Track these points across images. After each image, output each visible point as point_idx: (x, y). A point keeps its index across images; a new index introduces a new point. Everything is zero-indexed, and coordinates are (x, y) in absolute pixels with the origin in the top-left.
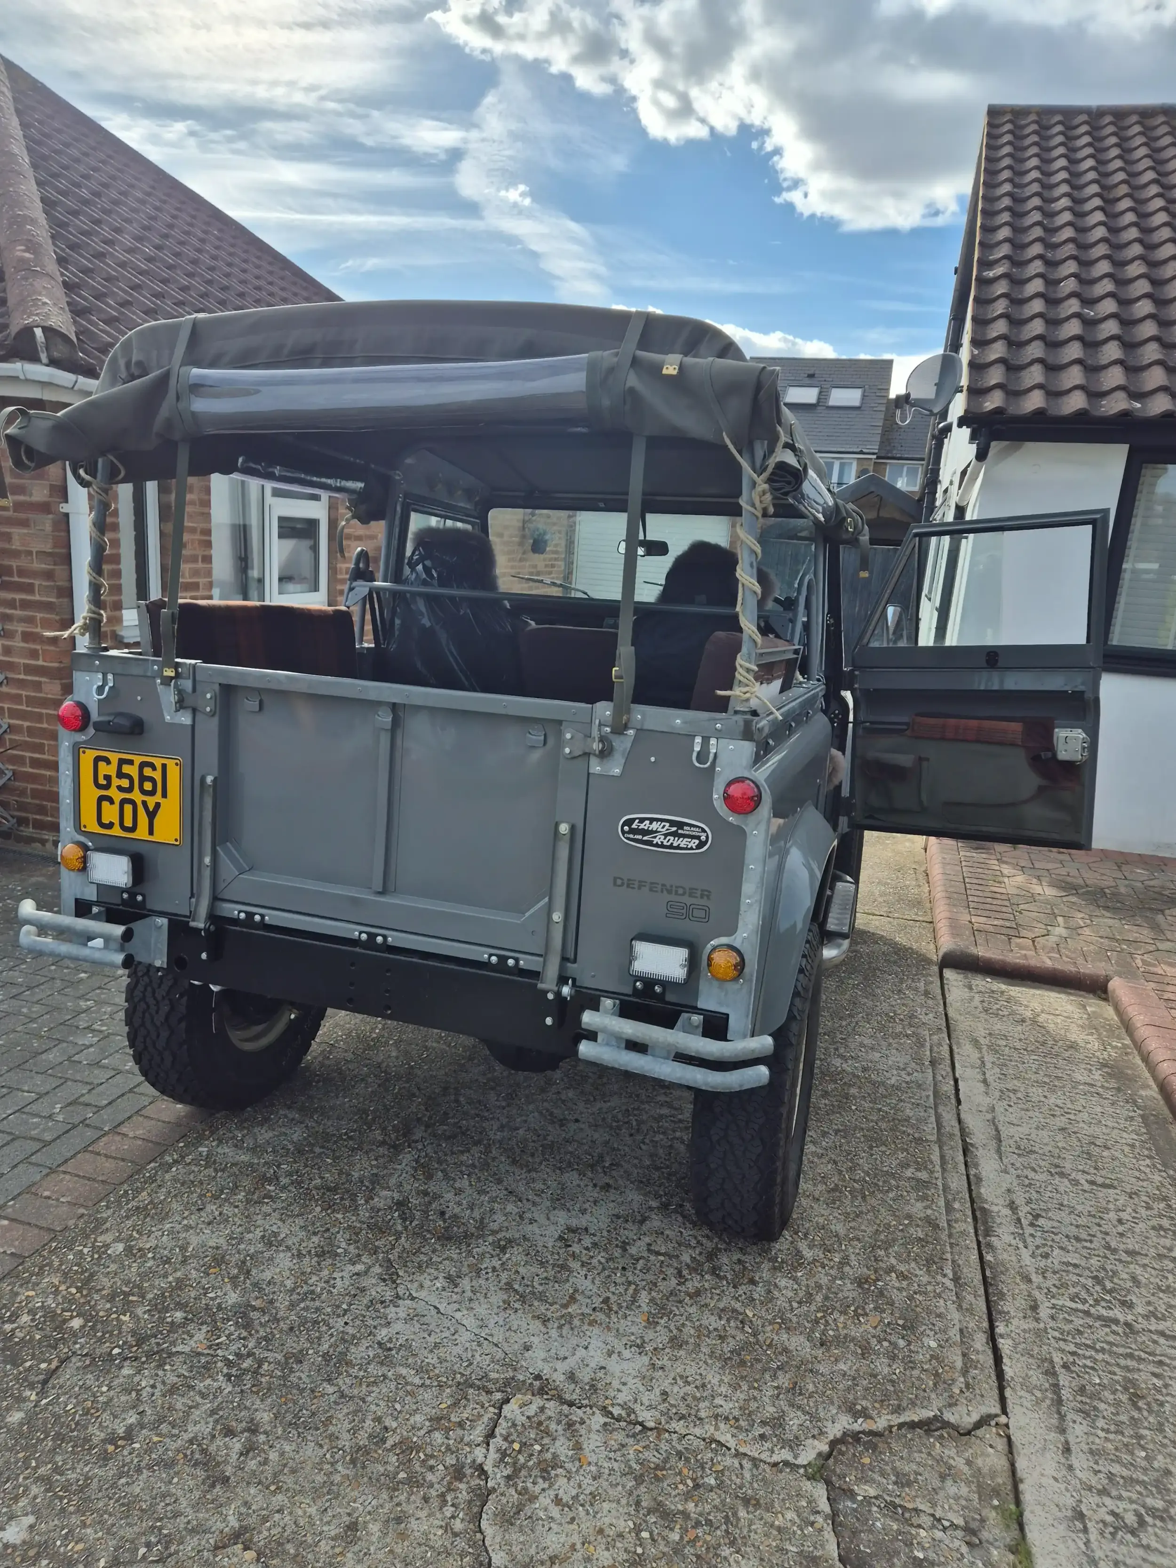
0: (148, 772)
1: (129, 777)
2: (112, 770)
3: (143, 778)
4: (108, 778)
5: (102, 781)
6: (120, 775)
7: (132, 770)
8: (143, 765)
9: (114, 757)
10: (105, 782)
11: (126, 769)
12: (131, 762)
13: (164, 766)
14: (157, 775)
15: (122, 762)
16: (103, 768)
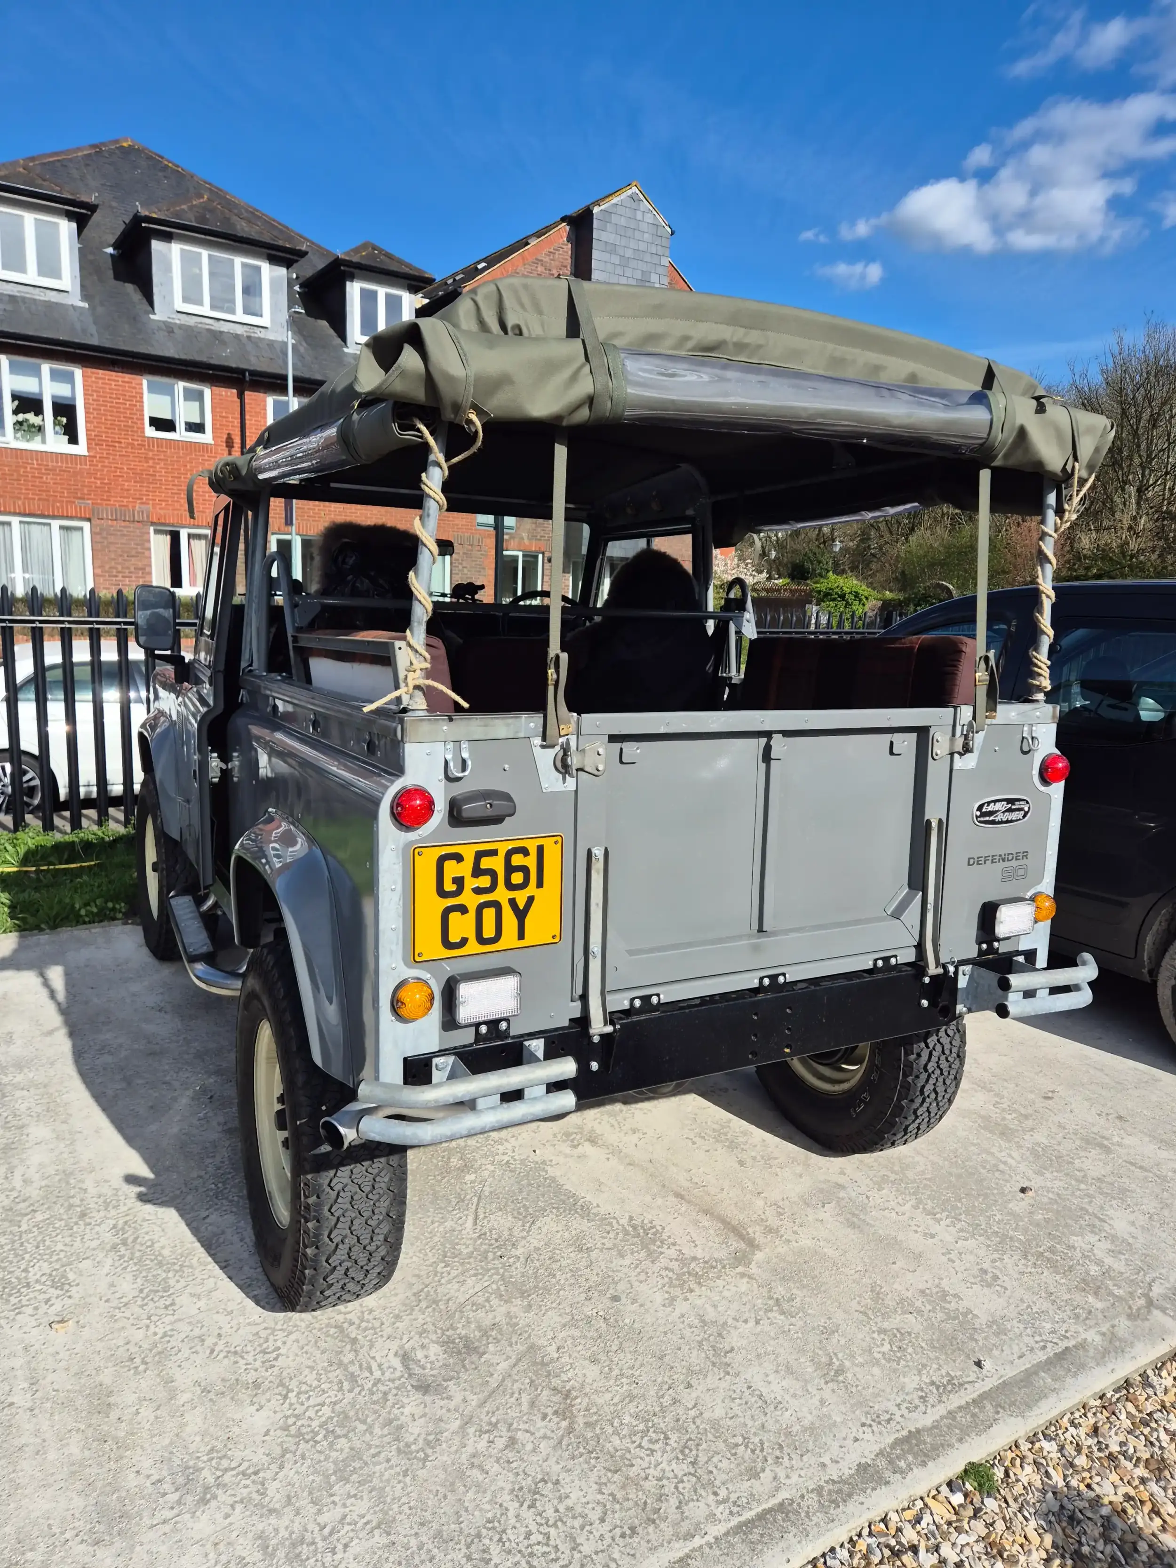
0: (517, 860)
1: (492, 873)
2: (465, 869)
3: (510, 869)
4: (459, 881)
5: (449, 887)
6: (477, 872)
7: (496, 864)
8: (509, 854)
9: (469, 854)
10: (454, 888)
11: (486, 863)
12: (494, 853)
13: (540, 849)
14: (531, 862)
15: (479, 855)
16: (451, 869)
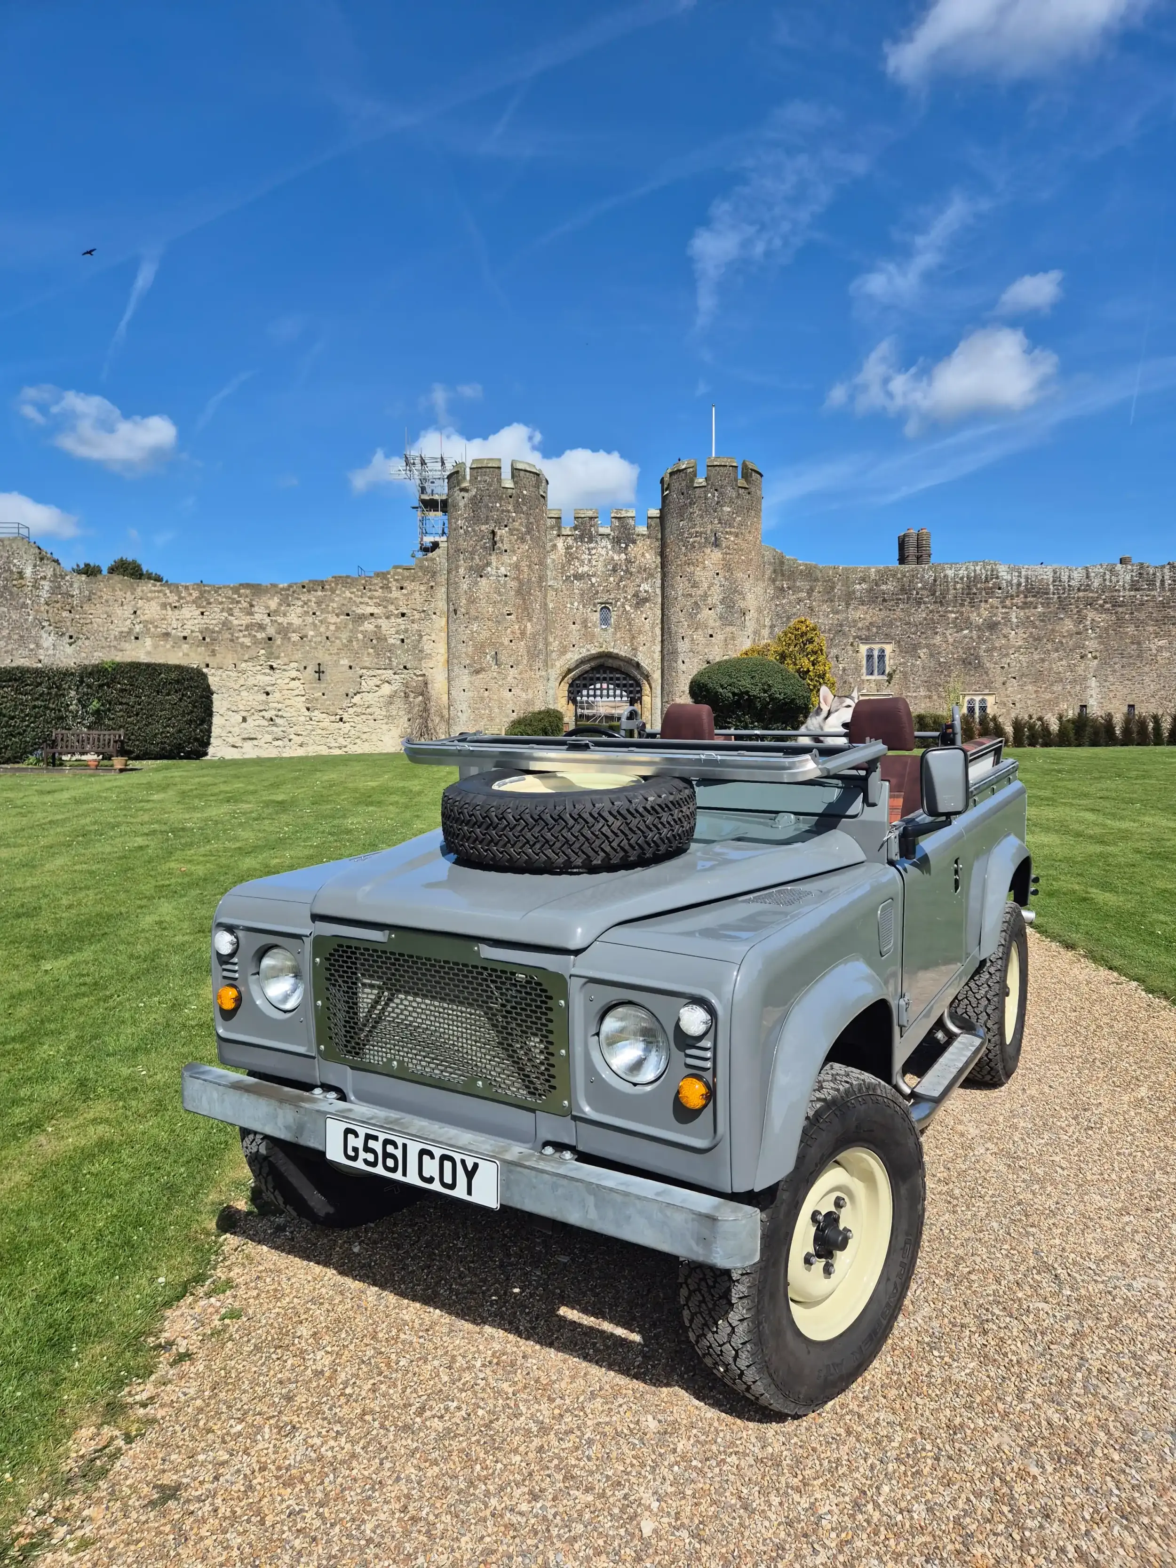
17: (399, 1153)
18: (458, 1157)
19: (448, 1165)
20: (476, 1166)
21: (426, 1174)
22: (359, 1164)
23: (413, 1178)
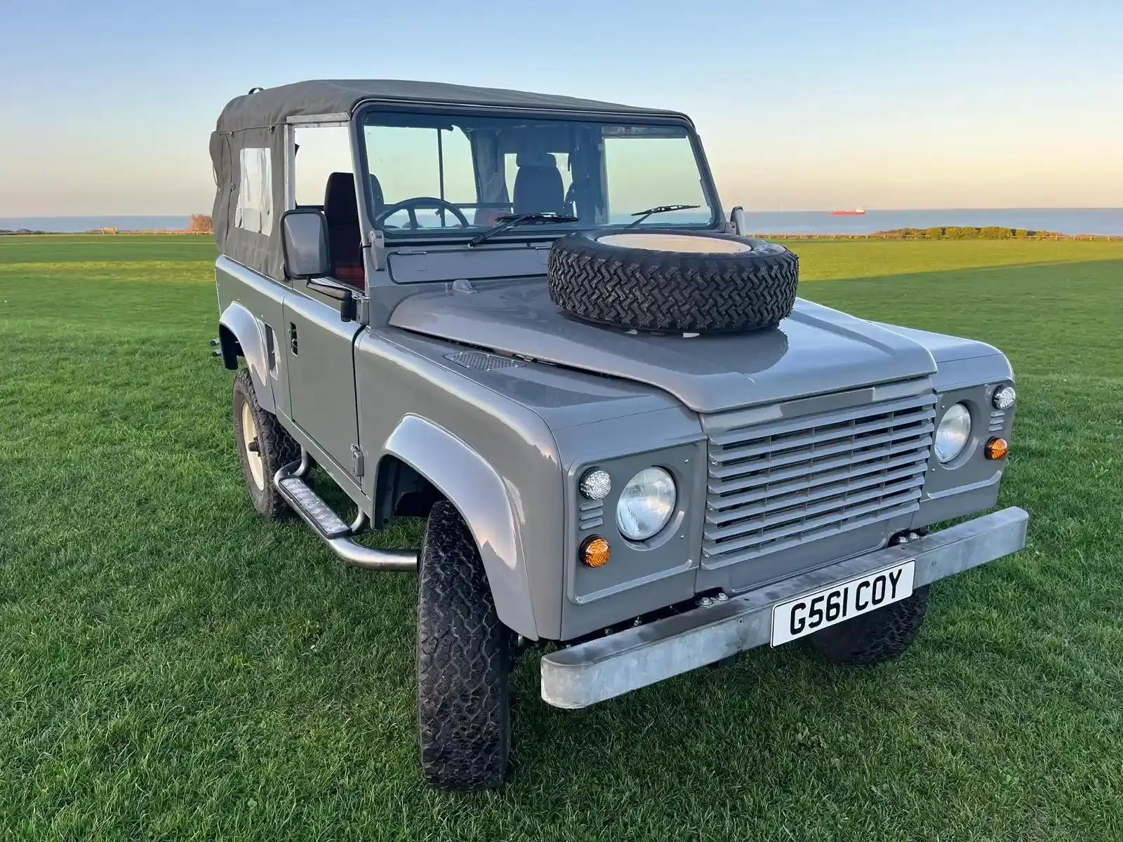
17: (840, 600)
18: (887, 574)
19: (880, 584)
20: (900, 571)
21: (861, 604)
22: (807, 631)
23: (852, 613)
